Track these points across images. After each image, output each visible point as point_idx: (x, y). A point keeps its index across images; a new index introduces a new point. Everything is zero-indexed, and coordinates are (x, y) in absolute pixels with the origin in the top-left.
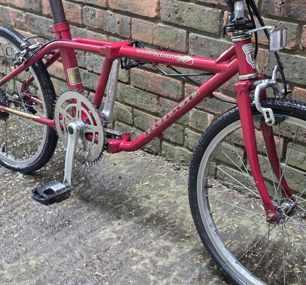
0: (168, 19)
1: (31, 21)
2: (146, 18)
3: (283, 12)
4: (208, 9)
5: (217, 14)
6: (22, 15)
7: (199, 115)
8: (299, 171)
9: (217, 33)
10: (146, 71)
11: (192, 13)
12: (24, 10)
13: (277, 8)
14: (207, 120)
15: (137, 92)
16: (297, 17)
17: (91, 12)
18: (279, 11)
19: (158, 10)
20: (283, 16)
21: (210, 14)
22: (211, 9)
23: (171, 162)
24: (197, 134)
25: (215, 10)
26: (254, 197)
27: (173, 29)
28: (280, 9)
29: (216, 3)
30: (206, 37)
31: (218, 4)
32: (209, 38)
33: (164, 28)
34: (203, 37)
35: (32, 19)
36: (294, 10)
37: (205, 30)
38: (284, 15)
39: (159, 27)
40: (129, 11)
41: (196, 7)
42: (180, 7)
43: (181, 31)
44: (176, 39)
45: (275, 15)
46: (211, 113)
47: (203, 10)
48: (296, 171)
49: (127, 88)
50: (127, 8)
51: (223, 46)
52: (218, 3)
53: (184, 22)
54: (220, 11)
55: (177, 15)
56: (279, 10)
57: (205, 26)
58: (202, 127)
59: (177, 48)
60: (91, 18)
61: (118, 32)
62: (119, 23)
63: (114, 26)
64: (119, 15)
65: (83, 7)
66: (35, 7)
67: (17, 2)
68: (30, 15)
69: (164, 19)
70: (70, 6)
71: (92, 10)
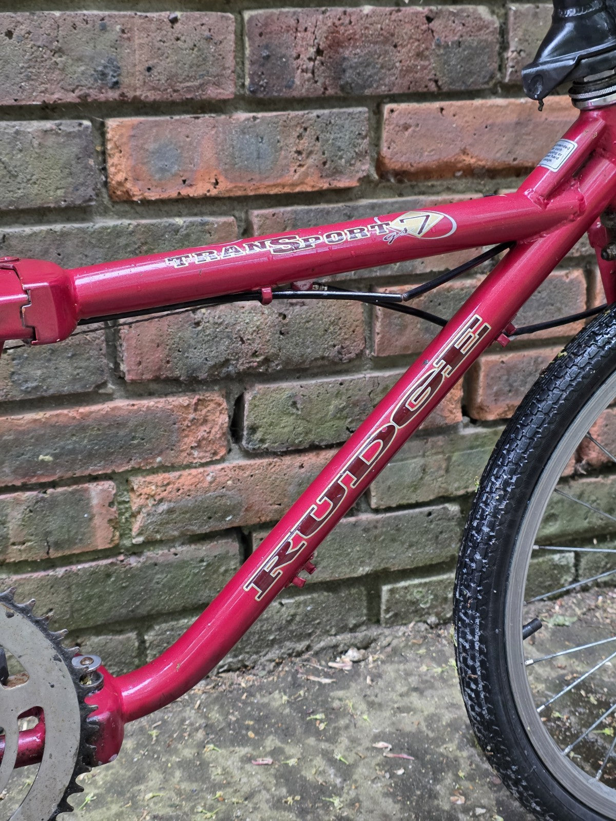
3: (321, 81)
4: (34, 126)
5: (79, 135)
7: (53, 504)
8: (411, 511)
9: (90, 200)
13: (303, 71)
14: (87, 506)
16: (364, 87)
18: (308, 80)
20: (324, 93)
21: (51, 140)
22: (48, 124)
24: (51, 573)
25: (69, 125)
26: (290, 655)
28: (313, 73)
29: (71, 98)
30: (44, 228)
31: (78, 100)
32: (58, 227)
34: (28, 230)
36: (356, 68)
37: (37, 203)
38: (326, 89)
45: (296, 94)
46: (94, 479)
47: (17, 133)
48: (404, 516)
51: (122, 241)
52: (79, 97)
54: (87, 124)
56: (310, 75)
57: (35, 190)
58: (71, 542)
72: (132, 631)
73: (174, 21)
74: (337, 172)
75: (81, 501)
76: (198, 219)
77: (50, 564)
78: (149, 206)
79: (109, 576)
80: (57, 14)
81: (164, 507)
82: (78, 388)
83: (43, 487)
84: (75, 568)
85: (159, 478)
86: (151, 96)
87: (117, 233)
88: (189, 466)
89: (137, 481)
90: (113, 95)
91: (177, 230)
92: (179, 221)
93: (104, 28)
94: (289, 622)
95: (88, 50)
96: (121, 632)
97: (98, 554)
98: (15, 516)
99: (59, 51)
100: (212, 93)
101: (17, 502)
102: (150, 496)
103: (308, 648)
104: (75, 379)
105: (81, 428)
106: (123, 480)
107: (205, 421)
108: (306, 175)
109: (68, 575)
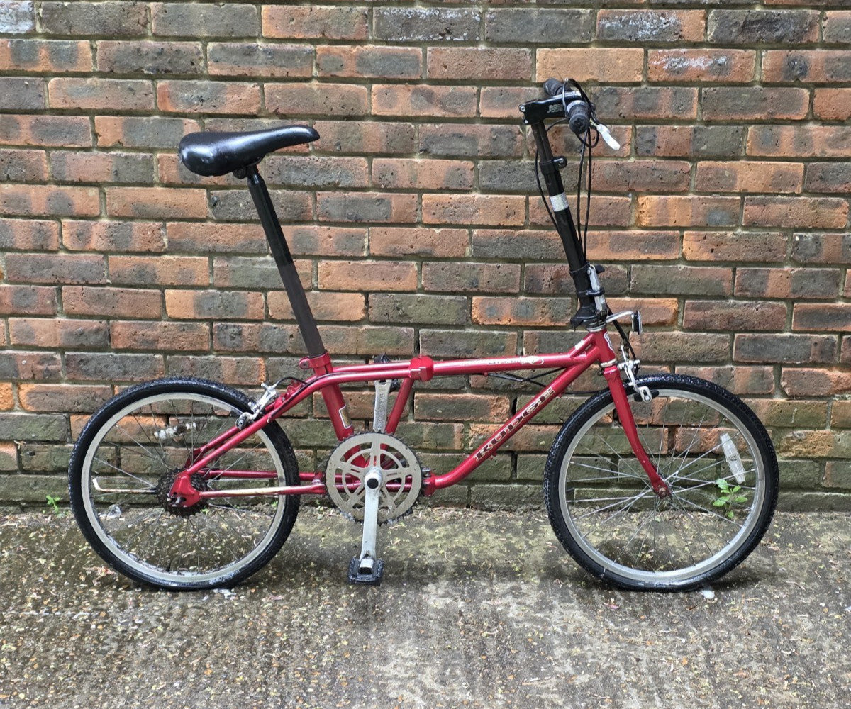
0: (385, 318)
1: (79, 363)
2: (349, 323)
3: (552, 288)
4: (448, 298)
5: (463, 301)
6: (53, 359)
7: (440, 428)
9: (464, 322)
11: (424, 306)
12: (61, 350)
13: (545, 285)
14: (453, 432)
15: (325, 425)
16: (569, 291)
17: (231, 330)
18: (547, 288)
19: (366, 310)
21: (452, 303)
22: (453, 298)
24: (437, 454)
25: (459, 298)
26: (531, 509)
27: (393, 329)
29: (461, 290)
30: (447, 331)
32: (452, 331)
33: (377, 330)
34: (441, 331)
35: (82, 361)
37: (445, 322)
38: (554, 291)
39: (368, 330)
41: (430, 298)
42: (405, 301)
43: (404, 329)
44: (397, 342)
45: (543, 292)
46: (457, 422)
47: (442, 299)
49: (306, 423)
51: (474, 338)
52: (464, 290)
53: (410, 318)
54: (466, 298)
55: (400, 312)
56: (548, 286)
57: (445, 318)
58: (445, 444)
59: (400, 352)
60: (233, 338)
61: (290, 350)
62: (292, 336)
63: (281, 342)
64: (291, 326)
65: (214, 325)
66: (92, 340)
67: (42, 339)
68: (78, 355)
69: (377, 320)
70: (186, 328)
71: (234, 326)
73: (499, 267)
74: (557, 320)
75: (451, 429)
76: (502, 332)
77: (437, 451)
78: (484, 327)
79: (458, 460)
80: (459, 263)
81: (481, 437)
83: (438, 421)
84: (446, 455)
85: (480, 425)
86: (488, 290)
87: (472, 334)
88: (493, 423)
89: (472, 425)
90: (475, 289)
91: (494, 335)
92: (496, 332)
93: (474, 268)
94: (531, 495)
95: (469, 275)
96: (462, 484)
97: (454, 451)
98: (426, 431)
99: (458, 275)
100: (511, 290)
101: (427, 426)
102: (476, 432)
103: (539, 508)
104: (452, 384)
105: (453, 401)
106: (467, 424)
107: (500, 406)
108: (545, 320)
109: (443, 457)
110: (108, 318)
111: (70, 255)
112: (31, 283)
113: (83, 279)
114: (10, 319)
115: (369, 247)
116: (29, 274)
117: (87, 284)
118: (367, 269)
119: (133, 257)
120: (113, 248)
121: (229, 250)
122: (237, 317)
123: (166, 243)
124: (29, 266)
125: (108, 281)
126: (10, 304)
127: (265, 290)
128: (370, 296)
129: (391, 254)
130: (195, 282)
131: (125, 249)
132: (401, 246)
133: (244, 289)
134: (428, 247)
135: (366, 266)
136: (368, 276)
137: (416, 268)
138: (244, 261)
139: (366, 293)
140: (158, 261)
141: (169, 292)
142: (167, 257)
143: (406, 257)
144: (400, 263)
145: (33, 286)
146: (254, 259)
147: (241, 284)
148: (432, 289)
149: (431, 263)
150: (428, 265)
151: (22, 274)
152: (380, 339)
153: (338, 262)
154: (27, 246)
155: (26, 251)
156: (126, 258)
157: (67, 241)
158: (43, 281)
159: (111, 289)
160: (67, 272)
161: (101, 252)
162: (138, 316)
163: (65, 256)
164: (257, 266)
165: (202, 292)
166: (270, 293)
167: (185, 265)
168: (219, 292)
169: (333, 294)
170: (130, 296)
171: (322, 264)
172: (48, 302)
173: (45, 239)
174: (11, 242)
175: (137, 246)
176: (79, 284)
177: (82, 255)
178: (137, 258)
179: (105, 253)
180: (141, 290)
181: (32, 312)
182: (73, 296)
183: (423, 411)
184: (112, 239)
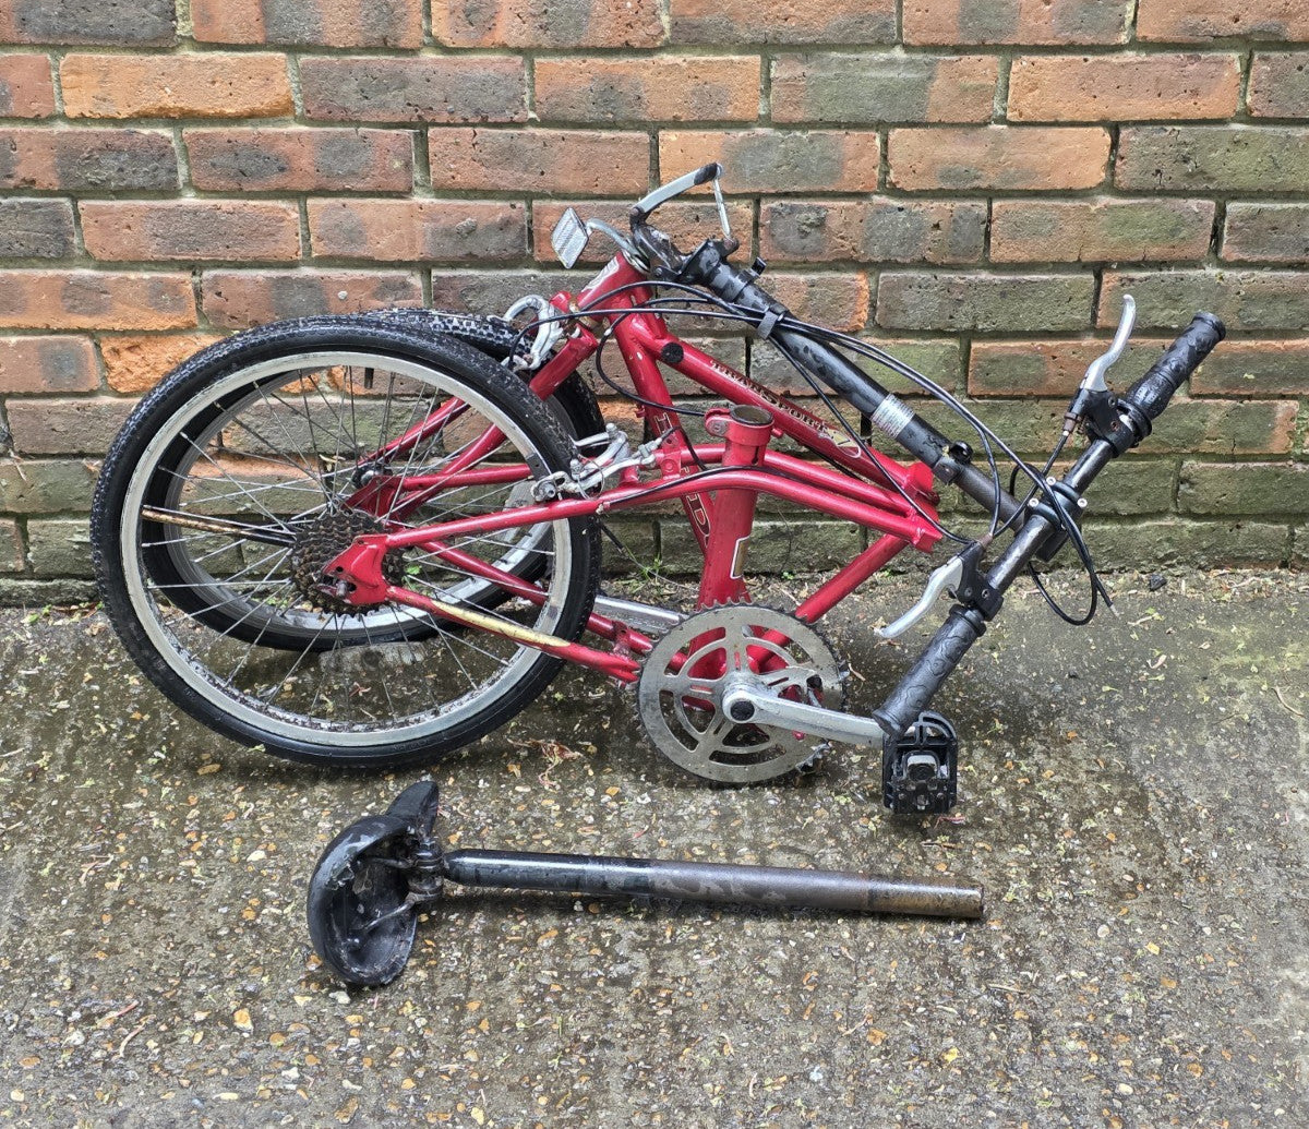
0: (1152, 182)
1: (464, 294)
2: (1068, 194)
4: (1302, 132)
6: (405, 286)
7: (1246, 412)
10: (1038, 343)
11: (1245, 153)
12: (425, 267)
14: (1273, 418)
15: (993, 409)
17: (801, 216)
19: (1110, 166)
23: (1115, 573)
24: (1231, 465)
27: (1168, 205)
30: (1292, 205)
33: (1131, 207)
35: (472, 289)
37: (1291, 188)
39: (1110, 208)
40: (984, 185)
41: (1263, 133)
42: (1203, 142)
43: (1193, 204)
44: (1173, 232)
46: (1283, 397)
47: (1288, 136)
50: (977, 178)
53: (1211, 179)
55: (1189, 167)
57: (1290, 178)
58: (1253, 444)
59: (1177, 254)
60: (805, 234)
61: (930, 256)
62: (937, 226)
63: (912, 239)
64: (936, 204)
65: (764, 206)
66: (492, 245)
67: (382, 245)
68: (462, 278)
69: (1134, 185)
70: (700, 214)
71: (810, 209)
72: (1285, 523)
75: (1269, 413)
77: (1233, 459)
79: (1278, 475)
82: (1288, 325)
83: (1241, 398)
84: (1251, 465)
96: (1276, 523)
97: (1271, 457)
98: (1216, 417)
101: (1219, 407)
104: (1287, 319)
105: (1280, 356)
109: (1245, 470)
110: (529, 196)
111: (448, 57)
112: (359, 124)
113: (477, 112)
114: (310, 202)
115: (1134, 23)
116: (353, 102)
117: (485, 123)
118: (1124, 73)
119: (590, 60)
120: (546, 40)
121: (809, 40)
122: (816, 188)
123: (667, 27)
124: (354, 85)
125: (532, 115)
126: (311, 169)
127: (882, 126)
128: (1124, 133)
129: (1186, 38)
130: (730, 113)
131: (573, 43)
132: (1212, 18)
133: (837, 125)
134: (1275, 20)
135: (1123, 66)
136: (1124, 91)
137: (1238, 67)
138: (843, 63)
139: (1114, 128)
140: (646, 67)
141: (669, 137)
142: (667, 58)
143: (1220, 42)
144: (1203, 56)
145: (363, 130)
146: (864, 56)
147: (831, 116)
148: (1270, 114)
149: (1275, 55)
150: (1266, 59)
151: (339, 102)
152: (1135, 226)
153: (1058, 59)
154: (351, 41)
155: (346, 51)
156: (575, 62)
157: (441, 28)
158: (386, 117)
159: (539, 132)
160: (439, 96)
161: (519, 51)
162: (597, 191)
163: (436, 62)
164: (873, 74)
165: (742, 133)
166: (894, 134)
167: (708, 77)
168: (779, 134)
169: (1039, 130)
170: (582, 148)
171: (1021, 64)
172: (397, 164)
173: (391, 24)
174: (314, 32)
175: (602, 35)
176: (466, 124)
177: (476, 57)
178: (600, 61)
179: (527, 52)
180: (605, 134)
181: (360, 186)
182: (452, 150)
183: (1215, 375)
184: (545, 20)
